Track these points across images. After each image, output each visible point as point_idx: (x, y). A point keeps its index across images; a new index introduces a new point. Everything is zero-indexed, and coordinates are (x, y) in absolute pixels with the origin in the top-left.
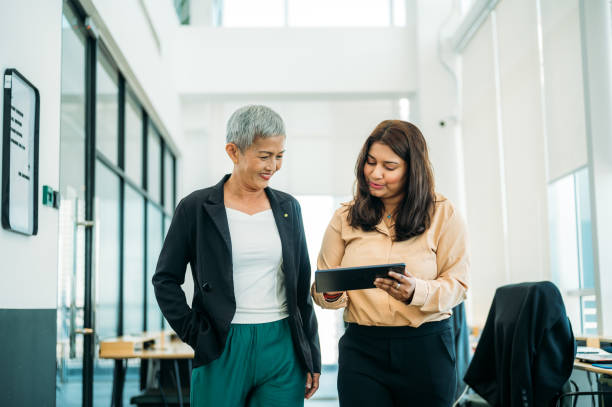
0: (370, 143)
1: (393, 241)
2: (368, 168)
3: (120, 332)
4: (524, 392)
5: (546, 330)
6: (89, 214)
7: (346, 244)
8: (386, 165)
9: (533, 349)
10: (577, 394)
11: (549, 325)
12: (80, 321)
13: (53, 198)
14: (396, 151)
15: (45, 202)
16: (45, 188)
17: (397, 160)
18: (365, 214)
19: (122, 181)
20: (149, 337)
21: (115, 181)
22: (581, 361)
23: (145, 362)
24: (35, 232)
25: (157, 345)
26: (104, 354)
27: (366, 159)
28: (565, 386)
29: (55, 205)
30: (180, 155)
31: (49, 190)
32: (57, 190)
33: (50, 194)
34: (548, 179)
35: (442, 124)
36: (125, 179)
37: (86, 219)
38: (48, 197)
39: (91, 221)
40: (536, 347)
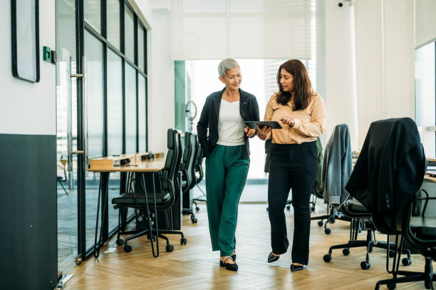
3: (105, 154)
4: (387, 197)
5: (405, 153)
6: (80, 68)
7: (274, 110)
9: (395, 166)
10: (428, 199)
11: (407, 149)
12: (75, 149)
13: (52, 57)
15: (45, 59)
16: (45, 48)
17: (289, 74)
19: (105, 45)
20: (126, 156)
21: (100, 45)
22: (431, 175)
24: (38, 80)
25: (132, 163)
26: (91, 169)
28: (417, 193)
29: (53, 62)
30: (150, 28)
31: (48, 50)
32: (54, 50)
33: (49, 53)
34: (415, 46)
35: (341, 5)
36: (107, 44)
37: (78, 72)
38: (47, 55)
39: (81, 73)
40: (397, 164)
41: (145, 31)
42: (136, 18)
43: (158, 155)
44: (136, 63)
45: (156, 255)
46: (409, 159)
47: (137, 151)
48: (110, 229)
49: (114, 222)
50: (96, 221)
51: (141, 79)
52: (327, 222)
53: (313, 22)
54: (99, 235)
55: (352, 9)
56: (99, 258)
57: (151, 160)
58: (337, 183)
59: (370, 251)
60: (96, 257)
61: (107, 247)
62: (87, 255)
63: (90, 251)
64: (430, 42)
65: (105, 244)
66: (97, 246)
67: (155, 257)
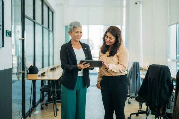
0: (106, 32)
1: (108, 56)
2: (106, 38)
4: (156, 101)
5: (164, 82)
6: (23, 36)
8: (110, 38)
9: (160, 88)
11: (165, 80)
12: (20, 71)
13: (9, 34)
14: (113, 35)
15: (6, 36)
16: (6, 31)
17: (113, 37)
18: (105, 49)
19: (34, 23)
20: (44, 71)
23: (42, 81)
24: (3, 46)
25: (46, 74)
26: (28, 78)
27: (105, 36)
28: (169, 99)
29: (10, 36)
30: (55, 12)
31: (8, 32)
32: (11, 31)
33: (8, 33)
34: (168, 25)
35: (136, 3)
36: (36, 22)
37: (22, 38)
38: (8, 34)
39: (24, 38)
40: (161, 87)
41: (53, 13)
42: (49, 8)
43: (58, 67)
44: (49, 27)
45: (56, 115)
46: (166, 84)
47: (49, 65)
48: (37, 101)
49: (38, 97)
50: (30, 95)
51: (51, 34)
52: (129, 99)
53: (125, 9)
54: (31, 103)
55: (141, 5)
56: (31, 117)
57: (55, 70)
58: (134, 87)
59: (148, 115)
60: (30, 116)
61: (35, 110)
62: (26, 116)
63: (27, 113)
64: (174, 24)
65: (34, 109)
66: (31, 111)
67: (55, 116)
